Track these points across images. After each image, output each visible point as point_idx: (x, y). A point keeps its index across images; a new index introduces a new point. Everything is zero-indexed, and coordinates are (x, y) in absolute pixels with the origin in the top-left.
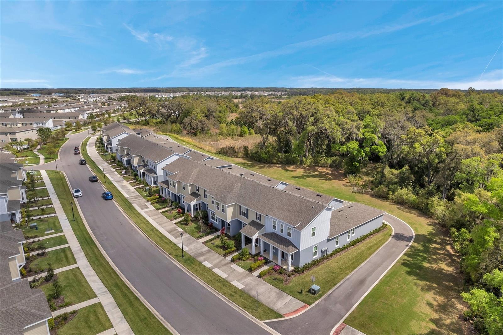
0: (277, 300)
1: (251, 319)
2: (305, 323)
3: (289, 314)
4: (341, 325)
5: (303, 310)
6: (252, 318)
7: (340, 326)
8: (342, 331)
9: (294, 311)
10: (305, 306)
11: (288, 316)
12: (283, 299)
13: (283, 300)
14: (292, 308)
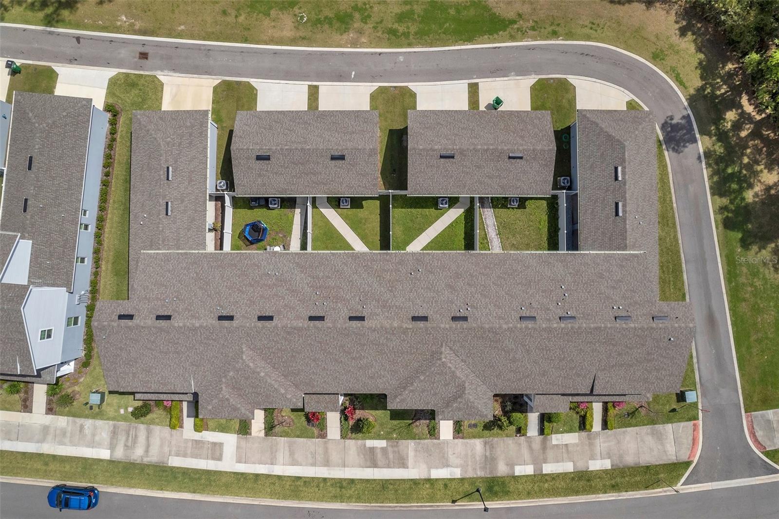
0: (663, 445)
1: (665, 494)
2: (717, 450)
3: (691, 452)
4: (747, 417)
5: (698, 433)
6: (665, 491)
7: (747, 421)
8: (754, 426)
9: (692, 444)
10: (695, 425)
11: (694, 456)
12: (664, 437)
13: (666, 439)
14: (687, 441)
